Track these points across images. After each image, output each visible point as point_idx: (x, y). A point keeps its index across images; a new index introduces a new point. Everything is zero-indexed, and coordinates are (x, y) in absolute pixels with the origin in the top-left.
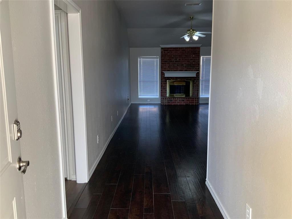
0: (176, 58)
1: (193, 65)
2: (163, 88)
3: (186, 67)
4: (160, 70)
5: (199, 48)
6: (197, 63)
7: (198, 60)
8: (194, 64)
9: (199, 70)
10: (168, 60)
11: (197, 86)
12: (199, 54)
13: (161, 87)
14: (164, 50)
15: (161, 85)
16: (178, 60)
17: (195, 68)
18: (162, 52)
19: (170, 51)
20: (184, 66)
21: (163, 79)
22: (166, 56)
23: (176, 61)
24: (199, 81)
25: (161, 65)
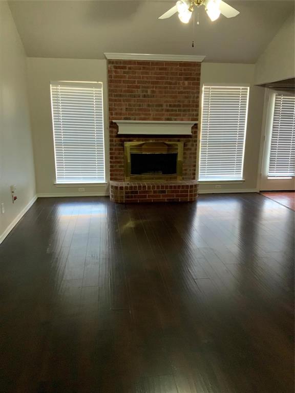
0: (145, 87)
1: (184, 106)
2: (114, 160)
3: (168, 111)
4: (107, 118)
5: (197, 65)
6: (193, 102)
7: (196, 95)
8: (186, 103)
9: (197, 120)
10: (125, 91)
12: (199, 79)
13: (111, 158)
14: (116, 67)
15: (111, 154)
16: (149, 93)
17: (190, 115)
18: (109, 71)
19: (130, 68)
20: (164, 107)
21: (114, 139)
22: (120, 81)
23: (145, 96)
24: (196, 145)
25: (110, 105)
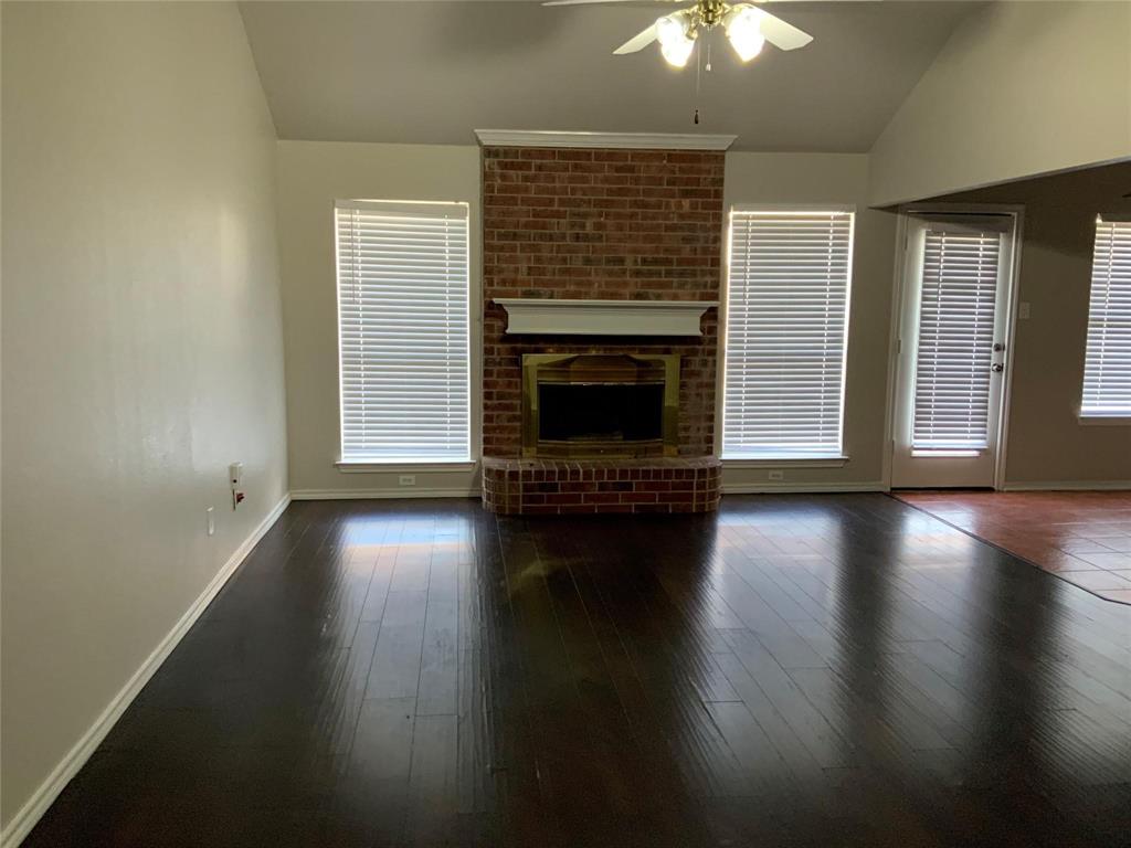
0: (579, 215)
1: (680, 262)
2: (496, 402)
3: (637, 273)
4: (479, 291)
5: (717, 158)
6: (705, 251)
7: (712, 235)
8: (686, 252)
9: (715, 297)
10: (526, 225)
11: (704, 391)
12: (718, 194)
13: (488, 396)
14: (504, 166)
15: (486, 384)
16: (589, 229)
17: (696, 285)
18: (487, 176)
19: (540, 168)
20: (629, 265)
21: (496, 346)
22: (514, 201)
23: (577, 238)
24: (715, 361)
25: (487, 260)
